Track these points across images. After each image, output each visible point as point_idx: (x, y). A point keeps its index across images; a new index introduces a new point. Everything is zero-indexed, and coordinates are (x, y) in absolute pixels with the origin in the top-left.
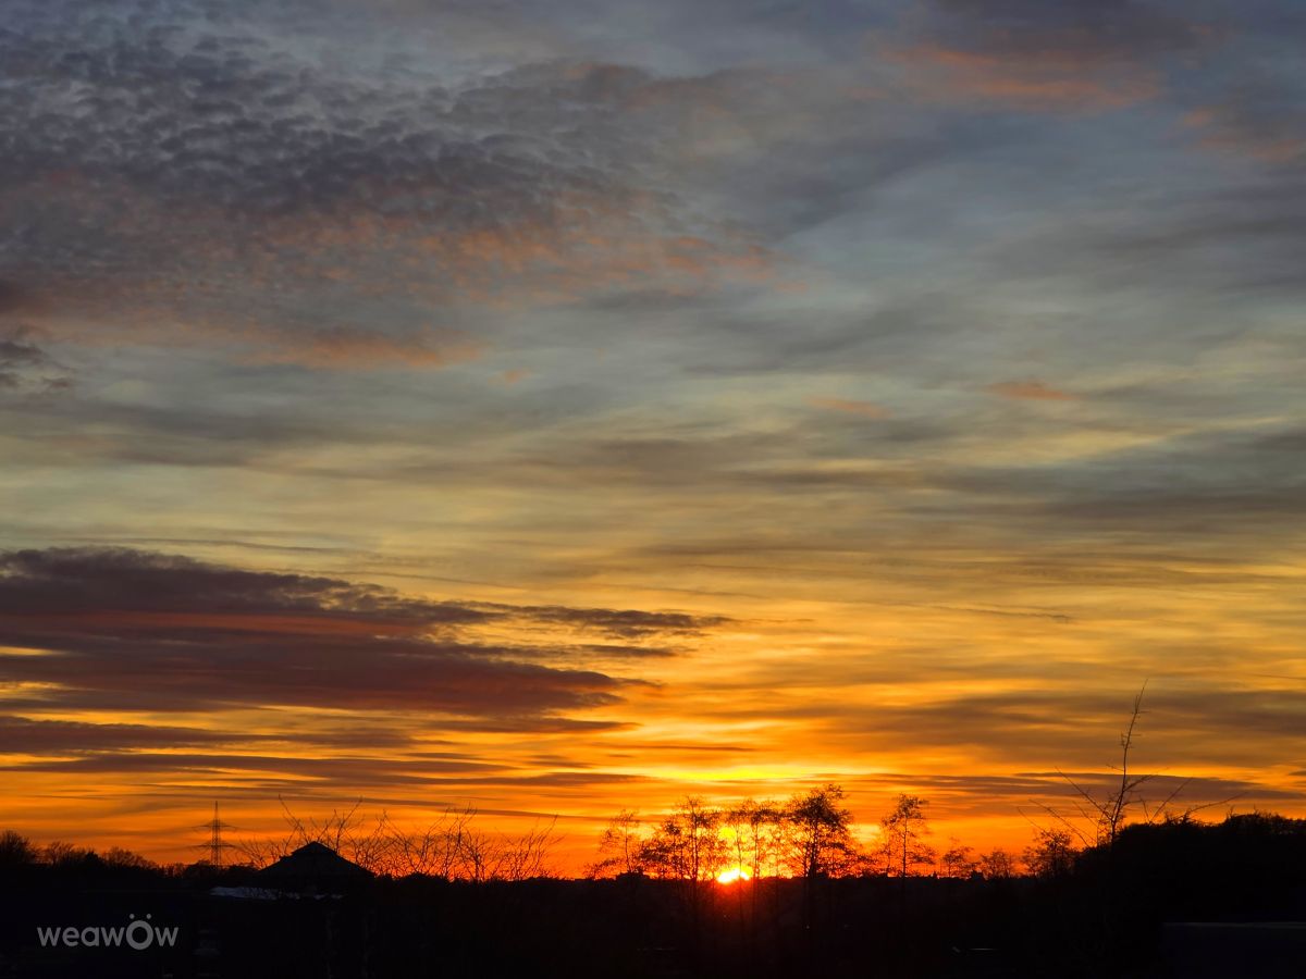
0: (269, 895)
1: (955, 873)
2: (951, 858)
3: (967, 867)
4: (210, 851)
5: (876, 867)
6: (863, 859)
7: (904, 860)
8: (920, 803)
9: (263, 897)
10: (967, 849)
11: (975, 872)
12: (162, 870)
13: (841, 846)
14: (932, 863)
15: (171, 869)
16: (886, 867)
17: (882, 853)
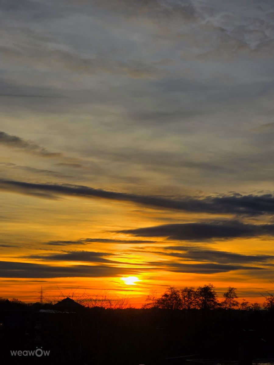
0: (53, 312)
1: (244, 309)
2: (243, 304)
3: (248, 307)
4: (40, 299)
5: (222, 307)
6: (219, 304)
7: (230, 305)
8: (235, 289)
9: (51, 312)
10: (248, 302)
11: (250, 309)
12: (26, 305)
13: (212, 301)
14: (238, 306)
15: (29, 304)
16: (225, 307)
17: (224, 303)
